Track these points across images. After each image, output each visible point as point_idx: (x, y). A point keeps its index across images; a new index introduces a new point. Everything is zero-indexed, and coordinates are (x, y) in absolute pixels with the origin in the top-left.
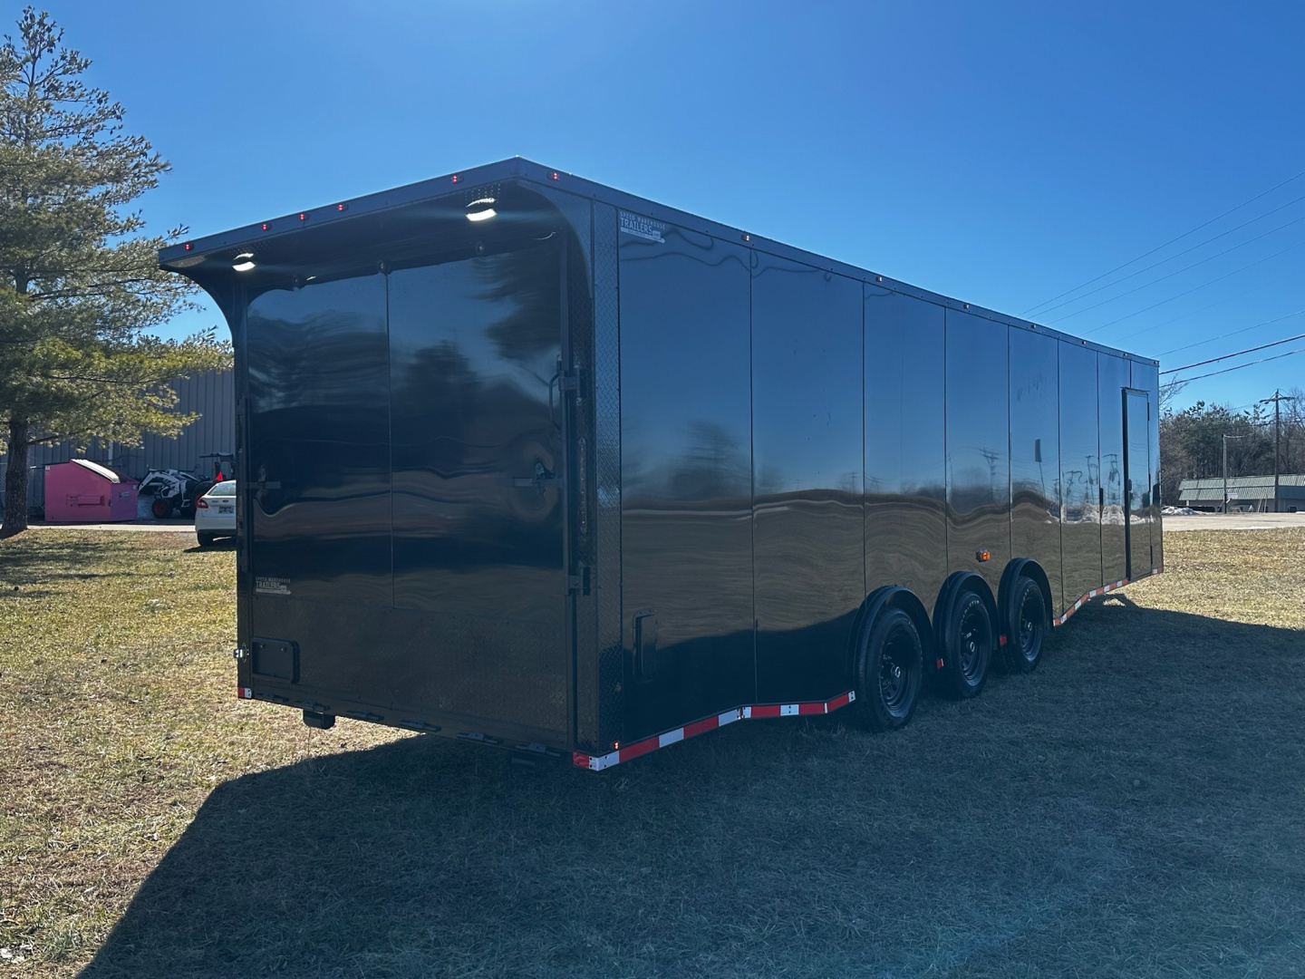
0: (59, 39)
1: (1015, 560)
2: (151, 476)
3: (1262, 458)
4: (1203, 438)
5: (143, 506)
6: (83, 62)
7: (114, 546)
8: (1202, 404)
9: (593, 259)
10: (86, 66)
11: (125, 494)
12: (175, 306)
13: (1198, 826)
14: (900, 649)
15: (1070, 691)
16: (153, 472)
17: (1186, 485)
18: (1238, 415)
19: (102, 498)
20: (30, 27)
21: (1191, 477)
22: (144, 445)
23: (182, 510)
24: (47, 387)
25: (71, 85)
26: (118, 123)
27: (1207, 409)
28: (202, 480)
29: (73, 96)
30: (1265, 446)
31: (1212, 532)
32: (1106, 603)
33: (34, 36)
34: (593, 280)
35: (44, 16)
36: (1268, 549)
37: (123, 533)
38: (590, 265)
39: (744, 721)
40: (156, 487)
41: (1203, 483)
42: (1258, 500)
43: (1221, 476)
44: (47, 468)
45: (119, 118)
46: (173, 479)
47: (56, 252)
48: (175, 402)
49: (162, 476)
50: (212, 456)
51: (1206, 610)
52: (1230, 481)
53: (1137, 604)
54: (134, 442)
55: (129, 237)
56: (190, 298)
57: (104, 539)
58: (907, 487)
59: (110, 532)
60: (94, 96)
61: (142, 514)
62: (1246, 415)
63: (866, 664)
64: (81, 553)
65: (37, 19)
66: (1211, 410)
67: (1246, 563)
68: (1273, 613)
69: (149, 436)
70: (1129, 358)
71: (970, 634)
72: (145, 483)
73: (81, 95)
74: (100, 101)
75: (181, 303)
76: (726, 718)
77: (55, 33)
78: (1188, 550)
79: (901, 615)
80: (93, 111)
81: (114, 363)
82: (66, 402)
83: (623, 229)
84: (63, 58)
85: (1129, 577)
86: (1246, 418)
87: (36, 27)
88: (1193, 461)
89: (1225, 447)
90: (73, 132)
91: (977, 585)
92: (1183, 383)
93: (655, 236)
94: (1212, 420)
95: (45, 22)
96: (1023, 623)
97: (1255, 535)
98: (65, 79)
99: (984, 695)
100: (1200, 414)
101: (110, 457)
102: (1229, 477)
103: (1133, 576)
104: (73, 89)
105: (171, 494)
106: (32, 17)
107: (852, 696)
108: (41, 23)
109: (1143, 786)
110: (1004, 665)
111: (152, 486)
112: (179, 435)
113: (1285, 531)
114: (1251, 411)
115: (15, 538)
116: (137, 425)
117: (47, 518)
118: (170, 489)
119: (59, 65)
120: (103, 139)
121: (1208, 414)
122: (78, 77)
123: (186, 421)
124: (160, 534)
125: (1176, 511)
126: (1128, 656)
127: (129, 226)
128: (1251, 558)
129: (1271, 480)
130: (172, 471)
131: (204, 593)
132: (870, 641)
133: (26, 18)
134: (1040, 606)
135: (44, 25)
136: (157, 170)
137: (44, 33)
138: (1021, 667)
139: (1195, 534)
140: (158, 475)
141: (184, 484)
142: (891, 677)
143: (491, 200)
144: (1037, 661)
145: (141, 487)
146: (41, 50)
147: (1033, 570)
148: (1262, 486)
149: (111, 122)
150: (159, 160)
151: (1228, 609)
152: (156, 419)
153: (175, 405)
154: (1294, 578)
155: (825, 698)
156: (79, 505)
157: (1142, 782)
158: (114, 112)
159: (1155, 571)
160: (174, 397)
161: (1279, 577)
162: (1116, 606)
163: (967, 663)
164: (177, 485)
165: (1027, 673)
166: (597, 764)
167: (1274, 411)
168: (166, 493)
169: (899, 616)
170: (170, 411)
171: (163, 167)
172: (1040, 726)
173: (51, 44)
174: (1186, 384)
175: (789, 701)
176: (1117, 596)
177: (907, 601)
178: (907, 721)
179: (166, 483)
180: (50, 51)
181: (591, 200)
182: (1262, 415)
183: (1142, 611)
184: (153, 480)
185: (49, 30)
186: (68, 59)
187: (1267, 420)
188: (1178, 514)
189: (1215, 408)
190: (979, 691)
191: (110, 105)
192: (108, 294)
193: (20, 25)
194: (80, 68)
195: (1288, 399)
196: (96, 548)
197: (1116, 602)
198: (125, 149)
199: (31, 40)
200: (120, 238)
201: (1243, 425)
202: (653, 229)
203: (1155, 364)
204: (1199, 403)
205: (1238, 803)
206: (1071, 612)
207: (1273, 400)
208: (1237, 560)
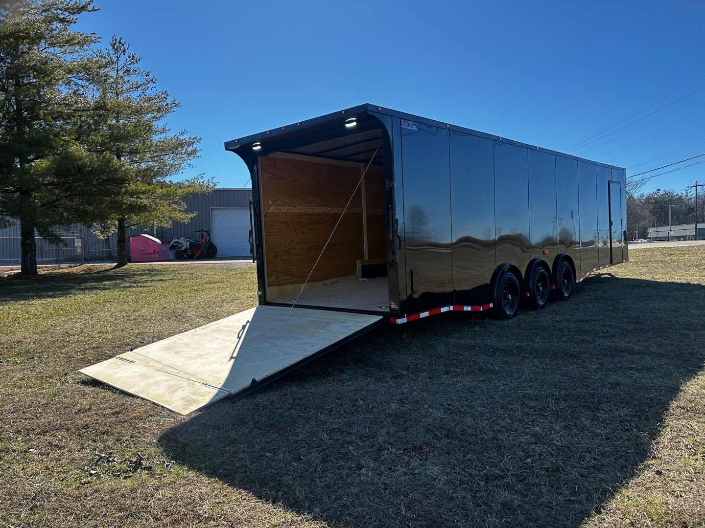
0: (128, 49)
1: (559, 255)
2: (174, 241)
3: (690, 215)
4: (660, 206)
5: (171, 254)
6: (138, 58)
7: (166, 270)
8: (659, 190)
9: (393, 138)
10: (139, 60)
11: (164, 248)
12: (183, 165)
13: (627, 342)
14: (511, 288)
15: (582, 306)
16: (175, 239)
17: (650, 230)
18: (677, 195)
19: (155, 251)
20: (115, 44)
21: (654, 226)
22: (173, 226)
23: (188, 255)
24: (136, 202)
25: (135, 69)
26: (154, 85)
27: (661, 192)
28: (196, 242)
29: (135, 74)
30: (691, 210)
31: (658, 248)
32: (603, 276)
33: (117, 48)
34: (393, 146)
35: (121, 39)
36: (683, 254)
37: (167, 265)
38: (392, 141)
39: (450, 311)
40: (176, 246)
41: (659, 229)
42: (686, 236)
43: (668, 225)
44: (131, 238)
45: (154, 82)
46: (184, 242)
47: (137, 143)
48: (185, 208)
49: (178, 241)
50: (200, 231)
51: (648, 277)
52: (673, 228)
53: (617, 277)
54: (167, 225)
55: (163, 135)
56: (189, 162)
57: (160, 267)
58: (514, 232)
59: (162, 264)
60: (144, 73)
61: (171, 257)
62: (682, 195)
63: (497, 293)
64: (151, 272)
65: (118, 41)
66: (664, 193)
67: (671, 260)
68: (678, 277)
69: (176, 223)
70: (612, 167)
71: (540, 284)
72: (171, 244)
73: (139, 73)
74: (147, 76)
75: (185, 164)
76: (444, 309)
77: (126, 46)
78: (645, 256)
79: (511, 275)
80: (144, 80)
81: (165, 191)
82: (142, 209)
83: (403, 126)
84: (129, 57)
85: (612, 263)
86: (681, 196)
87: (118, 44)
88: (654, 218)
89: (670, 210)
90: (135, 90)
91: (543, 264)
92: (647, 180)
93: (415, 128)
94: (664, 198)
95: (121, 41)
96: (563, 281)
97: (678, 249)
98: (132, 66)
99: (546, 308)
100: (658, 195)
101: (155, 233)
102: (672, 225)
103: (614, 262)
104: (136, 71)
105: (183, 248)
106: (116, 39)
107: (491, 305)
108: (120, 42)
109: (607, 332)
110: (555, 297)
111: (174, 245)
112: (188, 222)
113: (693, 247)
114: (684, 192)
115: (123, 268)
116: (170, 218)
117: (132, 260)
118: (182, 246)
119: (128, 61)
120: (150, 93)
121: (662, 195)
122: (136, 65)
123: (191, 216)
124: (183, 265)
125: (643, 241)
126: (609, 294)
127: (164, 131)
128: (674, 258)
129: (693, 226)
130: (182, 238)
131: (214, 285)
132: (498, 284)
133: (113, 40)
134: (571, 273)
135: (121, 43)
136: (175, 106)
137: (121, 47)
138: (562, 298)
139: (650, 250)
140: (177, 240)
141: (188, 244)
142: (507, 299)
143: (355, 119)
144: (569, 296)
145: (170, 246)
146: (120, 54)
147: (568, 259)
148: (689, 229)
149: (151, 85)
150: (176, 102)
151: (657, 277)
152: (179, 216)
153: (185, 209)
154: (692, 265)
155: (481, 305)
156: (145, 254)
157: (607, 330)
158: (152, 80)
159: (624, 261)
160: (184, 206)
161: (685, 265)
162: (607, 277)
163: (539, 296)
164: (185, 245)
165: (565, 301)
166: (400, 321)
167: (695, 192)
168: (181, 248)
169: (510, 275)
170: (182, 211)
171: (178, 104)
172: (568, 317)
173: (124, 51)
174: (649, 180)
175: (467, 305)
176: (608, 274)
177: (514, 269)
178: (514, 316)
179: (180, 243)
180: (124, 54)
181: (392, 116)
182: (690, 194)
183: (618, 278)
184: (175, 243)
185: (123, 45)
186: (131, 57)
187: (692, 197)
188: (644, 242)
189: (666, 192)
190: (544, 306)
191: (151, 77)
192: (156, 161)
193: (111, 44)
194: (136, 61)
195: (702, 185)
196: (157, 270)
197: (607, 276)
198: (159, 96)
199: (115, 50)
200: (159, 136)
201: (680, 199)
202: (414, 125)
203: (624, 170)
204: (658, 190)
205: (644, 335)
206: (584, 277)
207: (694, 186)
208: (667, 259)
